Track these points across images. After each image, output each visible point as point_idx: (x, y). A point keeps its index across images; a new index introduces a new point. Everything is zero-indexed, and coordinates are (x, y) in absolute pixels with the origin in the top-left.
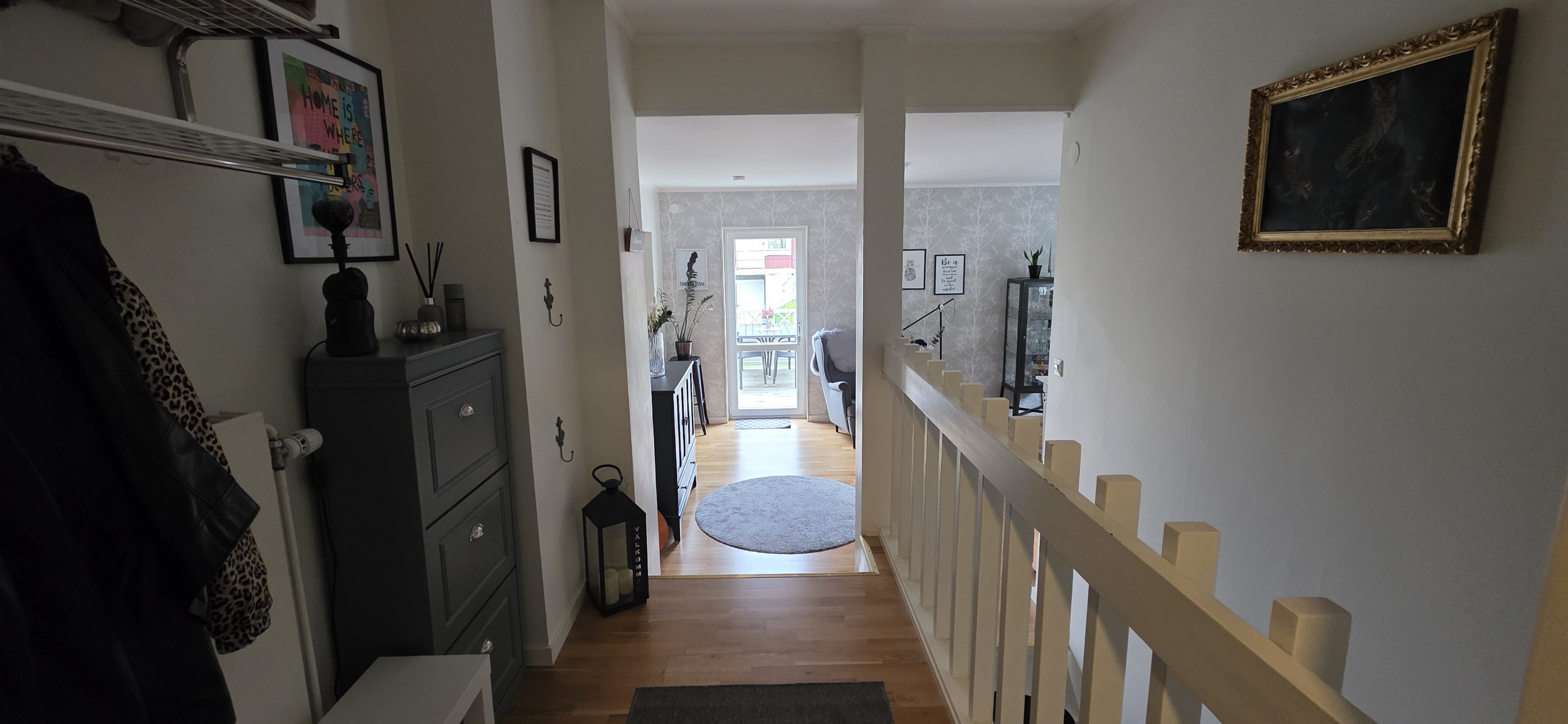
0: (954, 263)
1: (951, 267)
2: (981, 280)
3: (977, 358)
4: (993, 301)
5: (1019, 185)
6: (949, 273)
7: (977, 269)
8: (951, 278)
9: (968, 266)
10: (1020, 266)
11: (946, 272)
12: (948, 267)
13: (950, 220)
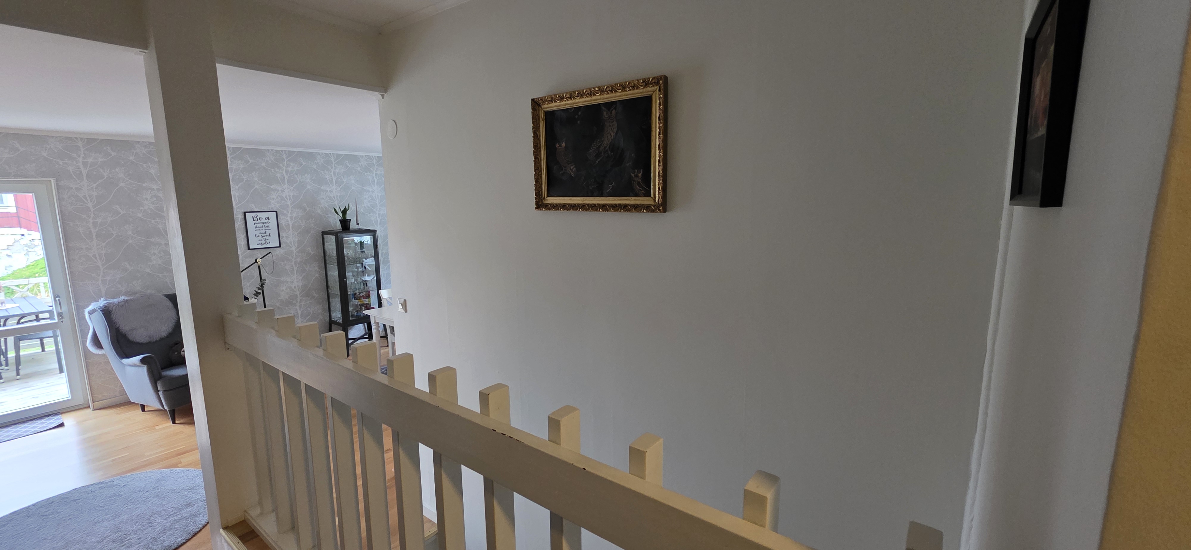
0: (266, 219)
1: (263, 223)
2: (296, 234)
3: (303, 303)
4: (310, 251)
5: (321, 151)
6: (262, 228)
7: (291, 223)
8: (265, 233)
9: (282, 222)
10: (331, 220)
11: (259, 227)
12: (260, 223)
13: (256, 179)
